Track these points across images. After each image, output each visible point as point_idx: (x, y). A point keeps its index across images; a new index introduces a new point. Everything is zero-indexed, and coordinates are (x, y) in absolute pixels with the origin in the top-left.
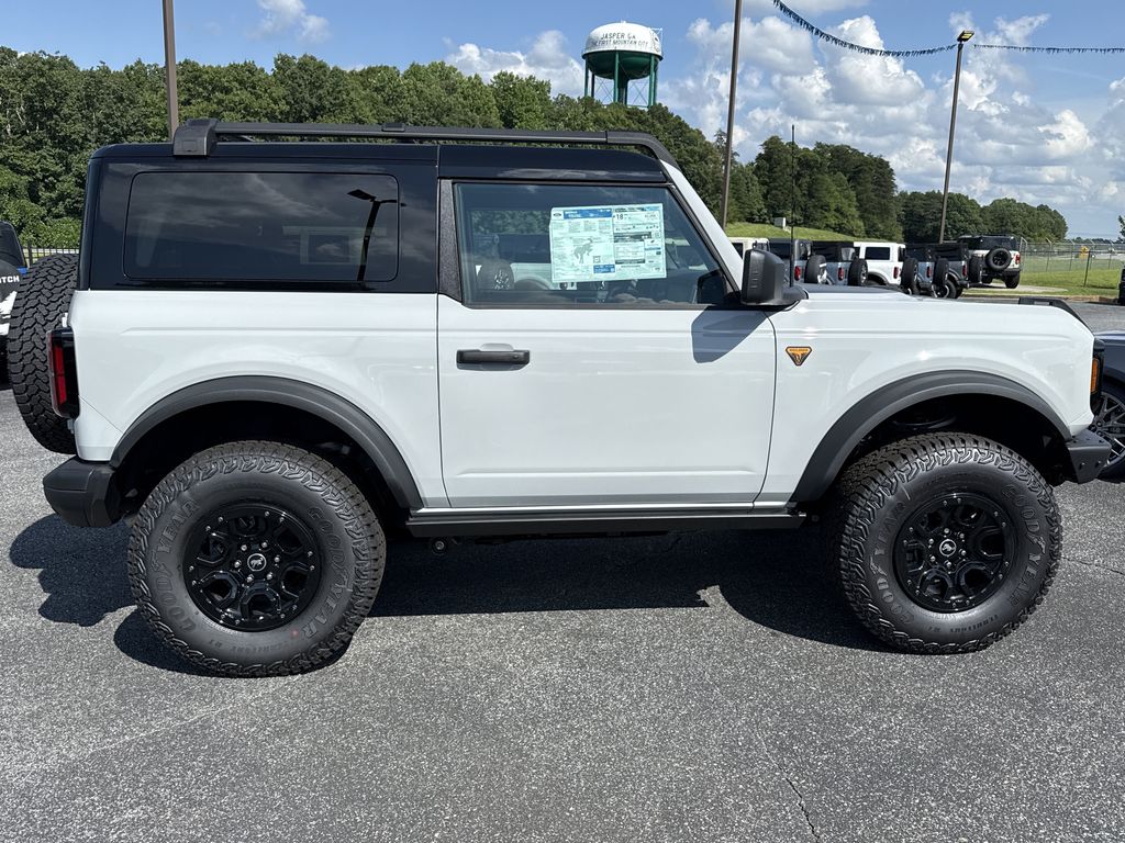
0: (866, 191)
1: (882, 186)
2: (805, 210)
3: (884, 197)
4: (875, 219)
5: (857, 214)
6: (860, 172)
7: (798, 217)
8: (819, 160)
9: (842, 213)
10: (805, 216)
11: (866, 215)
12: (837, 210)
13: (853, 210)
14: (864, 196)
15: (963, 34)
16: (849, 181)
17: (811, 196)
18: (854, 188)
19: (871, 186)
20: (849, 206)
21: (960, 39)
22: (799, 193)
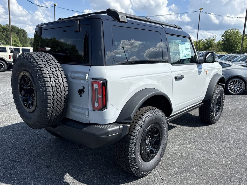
0: (21, 37)
1: (24, 36)
2: (6, 41)
3: (25, 39)
4: (24, 44)
5: (20, 42)
6: (19, 32)
7: (4, 42)
8: (8, 29)
9: (16, 42)
10: (6, 42)
11: (22, 43)
12: (14, 41)
13: (18, 41)
14: (20, 38)
15: (55, 4)
16: (16, 34)
17: (7, 37)
18: (18, 36)
19: (22, 36)
20: (17, 40)
21: (54, 5)
22: (4, 36)
